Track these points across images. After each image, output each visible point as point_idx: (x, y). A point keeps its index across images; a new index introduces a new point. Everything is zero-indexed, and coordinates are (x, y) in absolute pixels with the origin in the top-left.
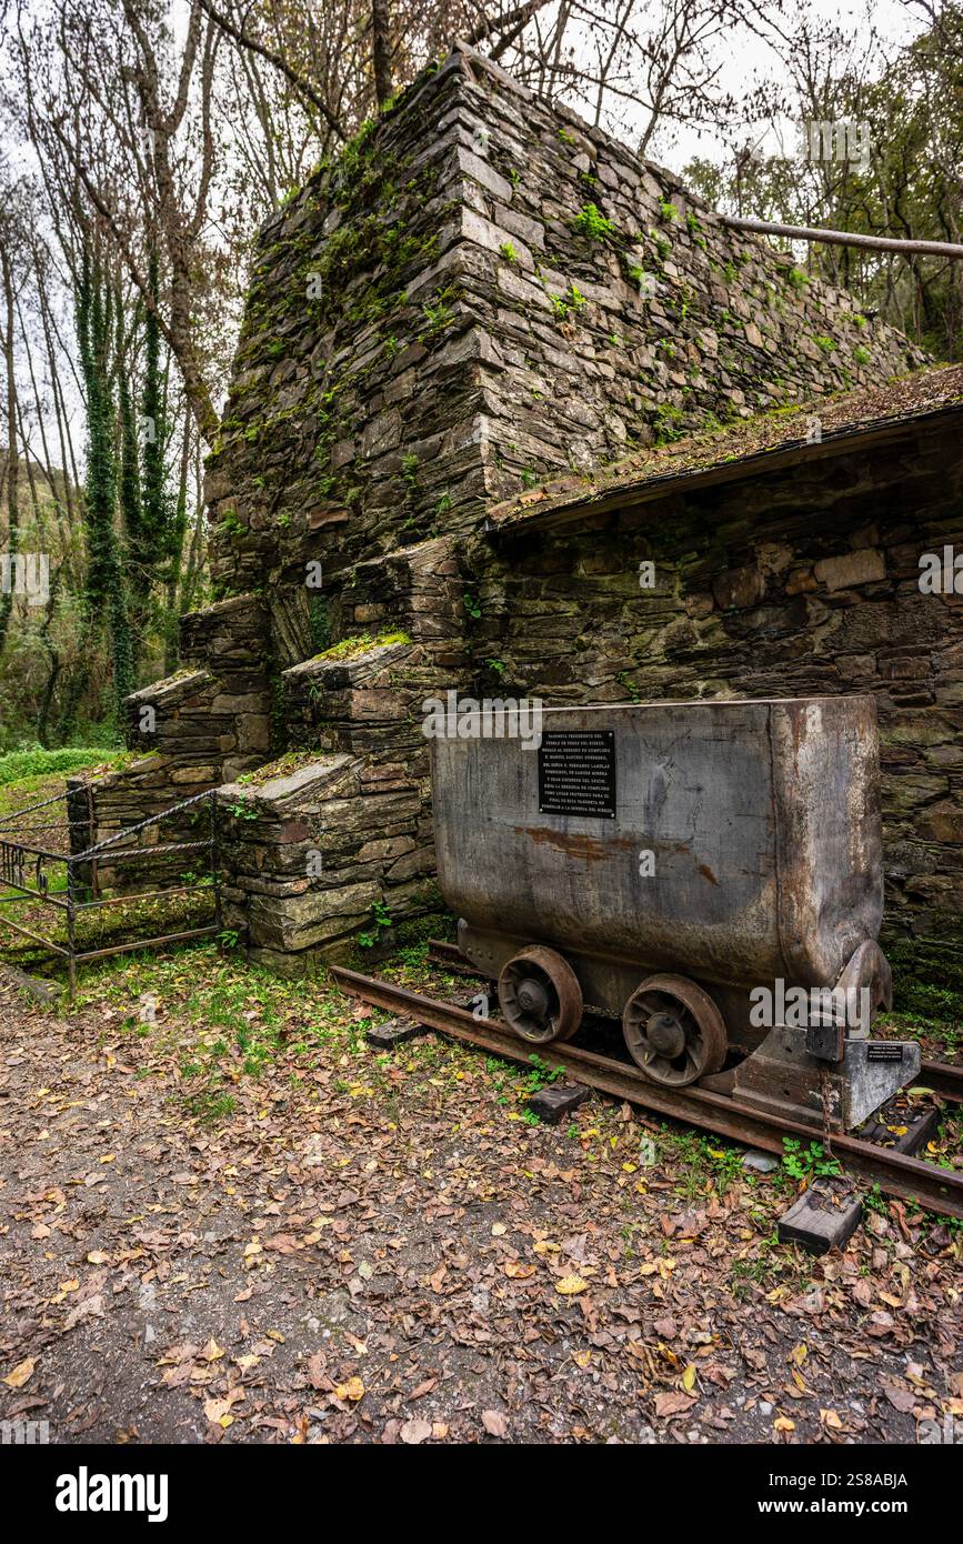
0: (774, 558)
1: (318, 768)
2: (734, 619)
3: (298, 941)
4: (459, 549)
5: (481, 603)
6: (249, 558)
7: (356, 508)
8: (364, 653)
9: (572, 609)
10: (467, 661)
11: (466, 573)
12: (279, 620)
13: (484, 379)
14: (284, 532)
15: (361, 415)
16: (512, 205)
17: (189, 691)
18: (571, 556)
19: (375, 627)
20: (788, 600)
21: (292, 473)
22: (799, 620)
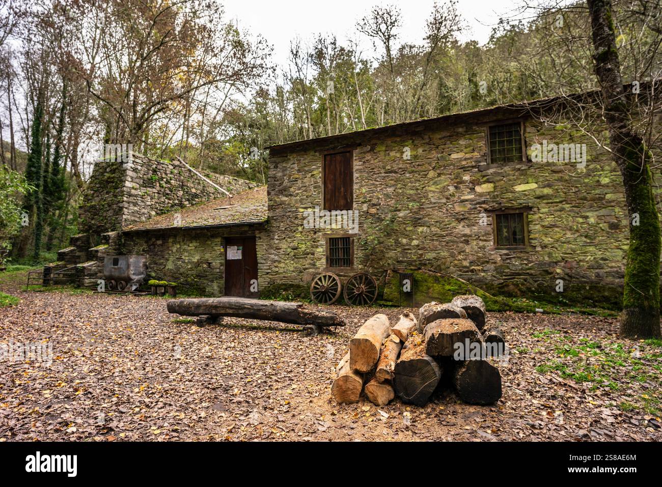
0: (154, 240)
1: (92, 263)
2: (149, 246)
3: (86, 285)
4: (119, 233)
5: (121, 242)
6: (86, 227)
7: (105, 223)
8: (101, 248)
9: (132, 243)
10: (119, 249)
11: (119, 236)
12: (91, 239)
13: (125, 209)
14: (93, 224)
15: (108, 209)
16: (137, 178)
17: (72, 251)
18: (133, 237)
19: (104, 244)
20: (154, 244)
21: (95, 214)
22: (155, 248)
